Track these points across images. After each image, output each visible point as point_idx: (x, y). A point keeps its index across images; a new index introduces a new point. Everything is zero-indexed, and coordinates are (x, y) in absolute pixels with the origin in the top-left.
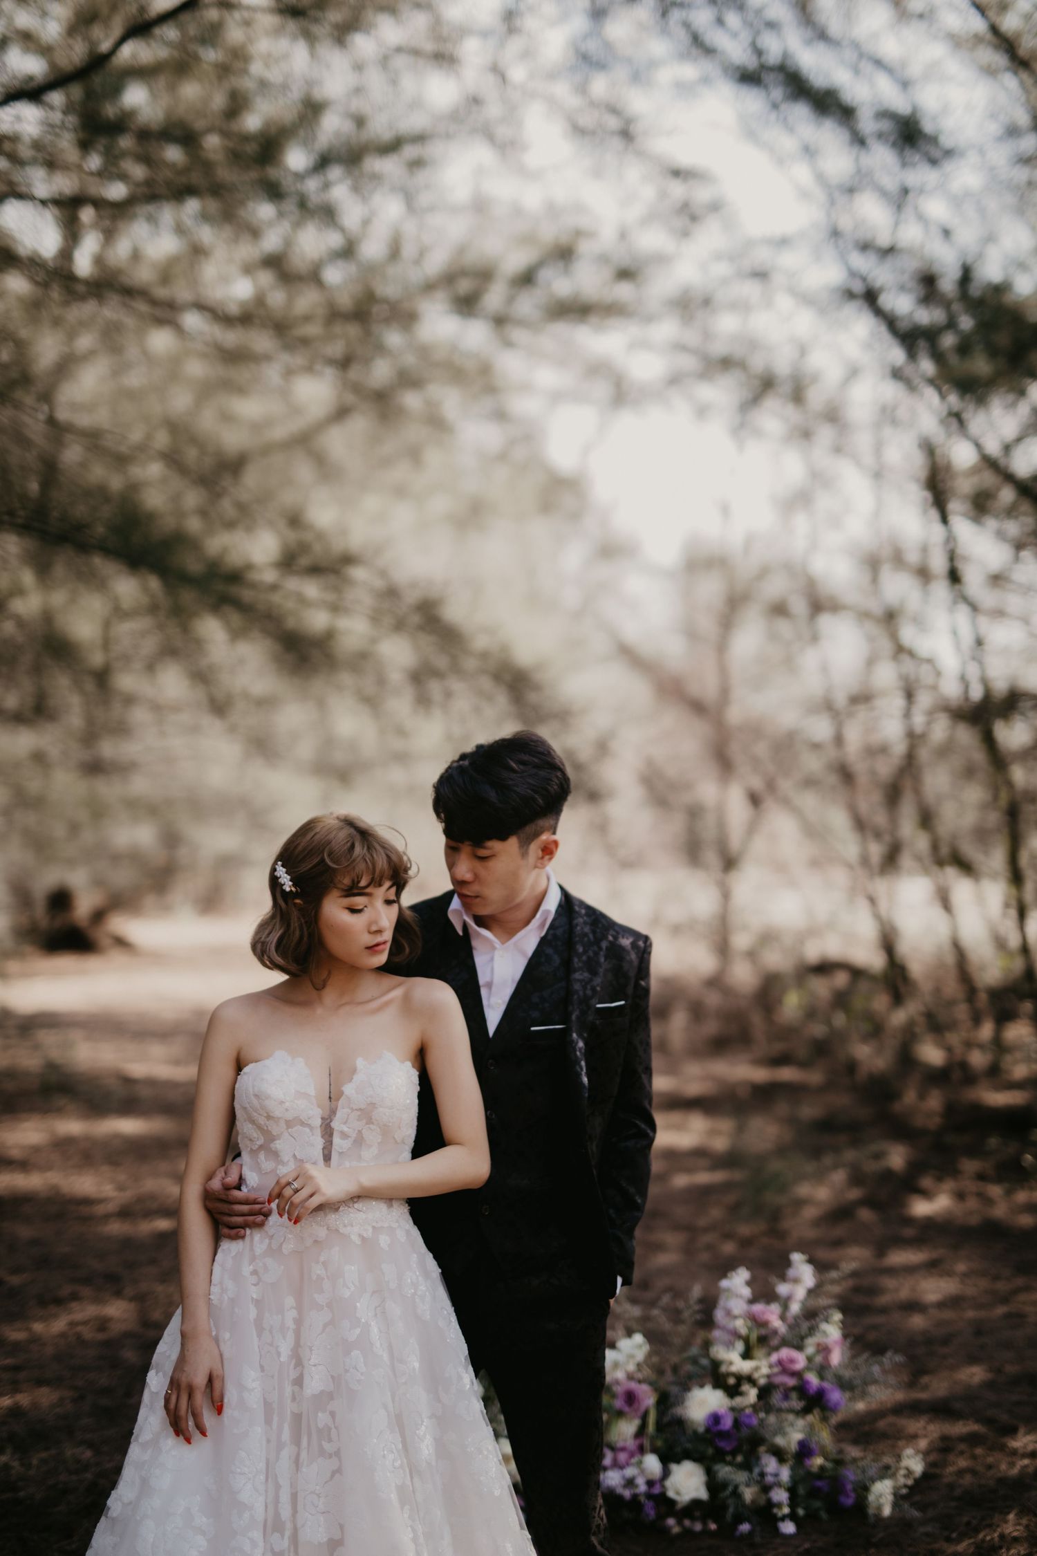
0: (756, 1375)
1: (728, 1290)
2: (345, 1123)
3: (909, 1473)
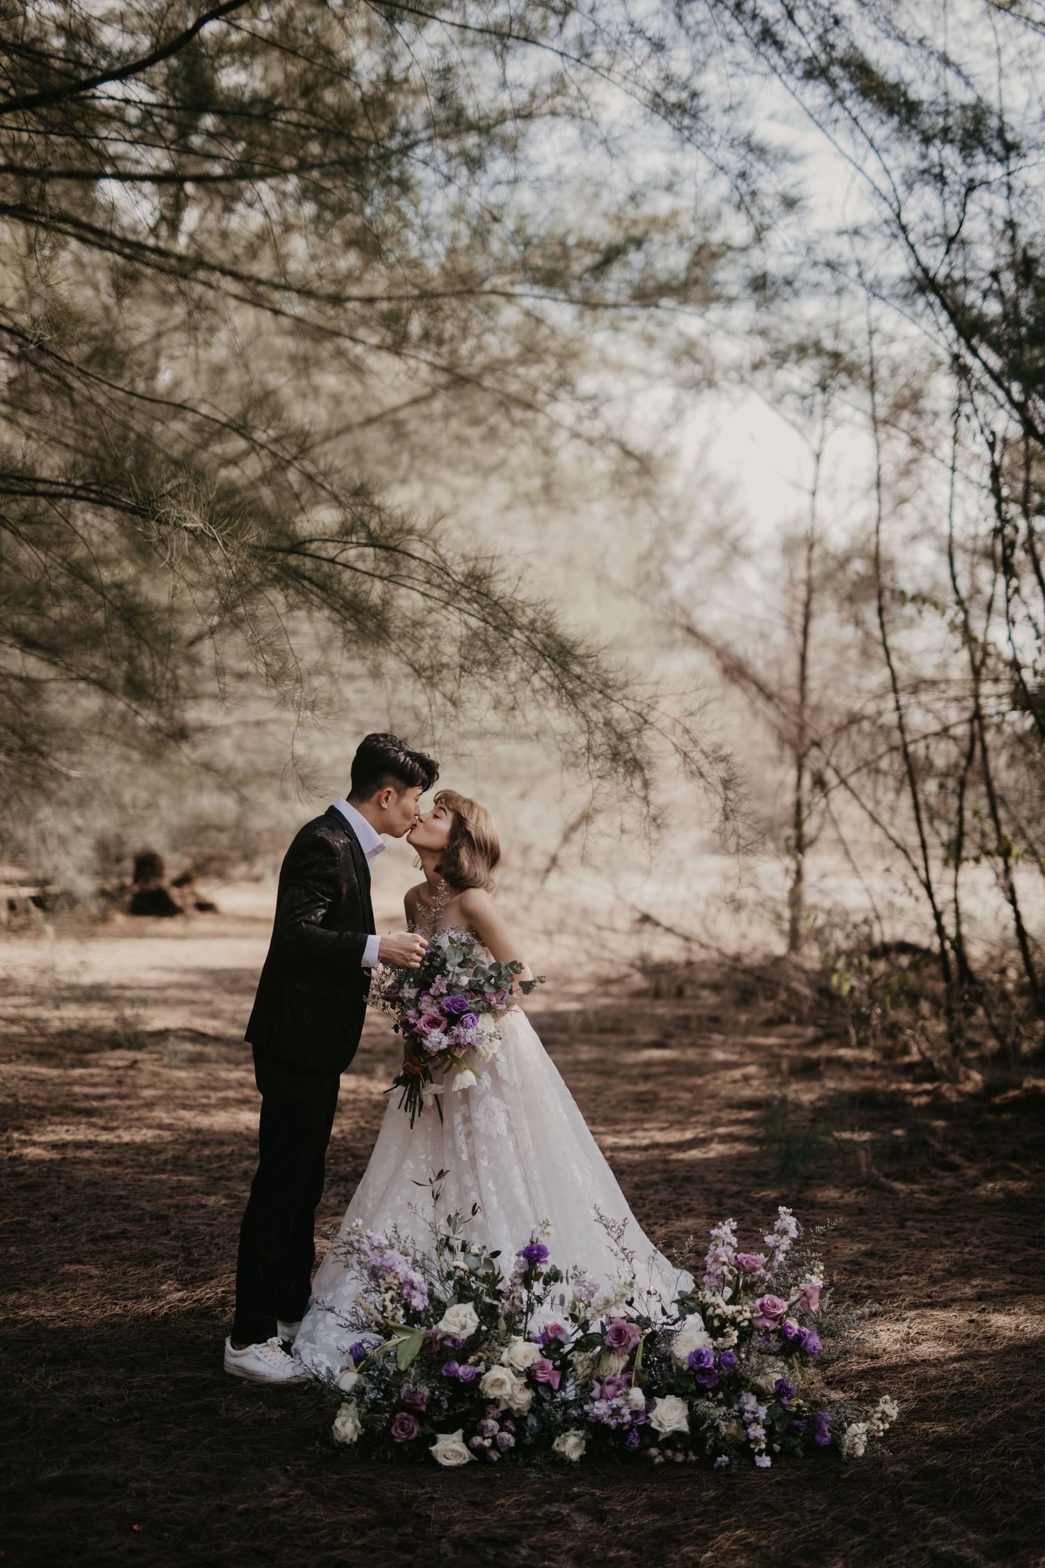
0: (739, 1319)
1: (714, 1237)
3: (886, 1416)
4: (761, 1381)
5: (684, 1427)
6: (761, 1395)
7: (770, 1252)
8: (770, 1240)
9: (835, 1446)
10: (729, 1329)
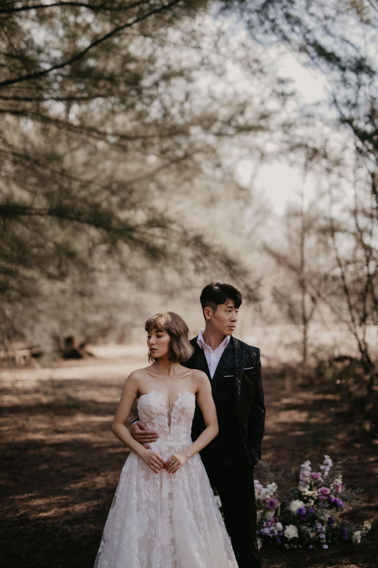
0: (314, 496)
1: (304, 468)
2: (175, 414)
3: (367, 528)
4: (322, 518)
5: (297, 536)
6: (322, 522)
7: (323, 472)
8: (322, 467)
9: (350, 539)
10: (310, 500)
